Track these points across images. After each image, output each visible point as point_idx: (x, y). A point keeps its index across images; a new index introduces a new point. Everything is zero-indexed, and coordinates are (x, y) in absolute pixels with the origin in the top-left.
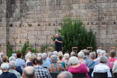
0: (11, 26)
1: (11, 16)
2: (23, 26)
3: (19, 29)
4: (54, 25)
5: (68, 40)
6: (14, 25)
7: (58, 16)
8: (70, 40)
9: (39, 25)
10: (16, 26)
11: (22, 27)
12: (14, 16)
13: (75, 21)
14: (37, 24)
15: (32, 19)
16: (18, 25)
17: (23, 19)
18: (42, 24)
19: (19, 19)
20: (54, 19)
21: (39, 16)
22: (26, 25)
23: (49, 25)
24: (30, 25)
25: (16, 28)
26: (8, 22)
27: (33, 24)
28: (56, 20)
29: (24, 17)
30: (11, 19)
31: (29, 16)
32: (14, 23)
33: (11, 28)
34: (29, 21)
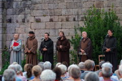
0: (10, 21)
1: (10, 6)
2: (28, 21)
3: (22, 26)
4: (74, 20)
5: (94, 44)
6: (15, 21)
7: (81, 7)
8: (96, 43)
9: (51, 20)
10: (17, 22)
11: (26, 23)
12: (14, 7)
13: (106, 14)
14: (48, 18)
15: (41, 11)
16: (20, 20)
17: (27, 10)
18: (56, 18)
19: (21, 11)
20: (74, 11)
21: (52, 6)
22: (32, 19)
23: (67, 20)
24: (38, 21)
25: (18, 25)
26: (4, 15)
27: (42, 18)
28: (78, 13)
29: (29, 7)
30: (10, 11)
31: (37, 6)
32: (15, 18)
33: (9, 25)
34: (37, 13)
